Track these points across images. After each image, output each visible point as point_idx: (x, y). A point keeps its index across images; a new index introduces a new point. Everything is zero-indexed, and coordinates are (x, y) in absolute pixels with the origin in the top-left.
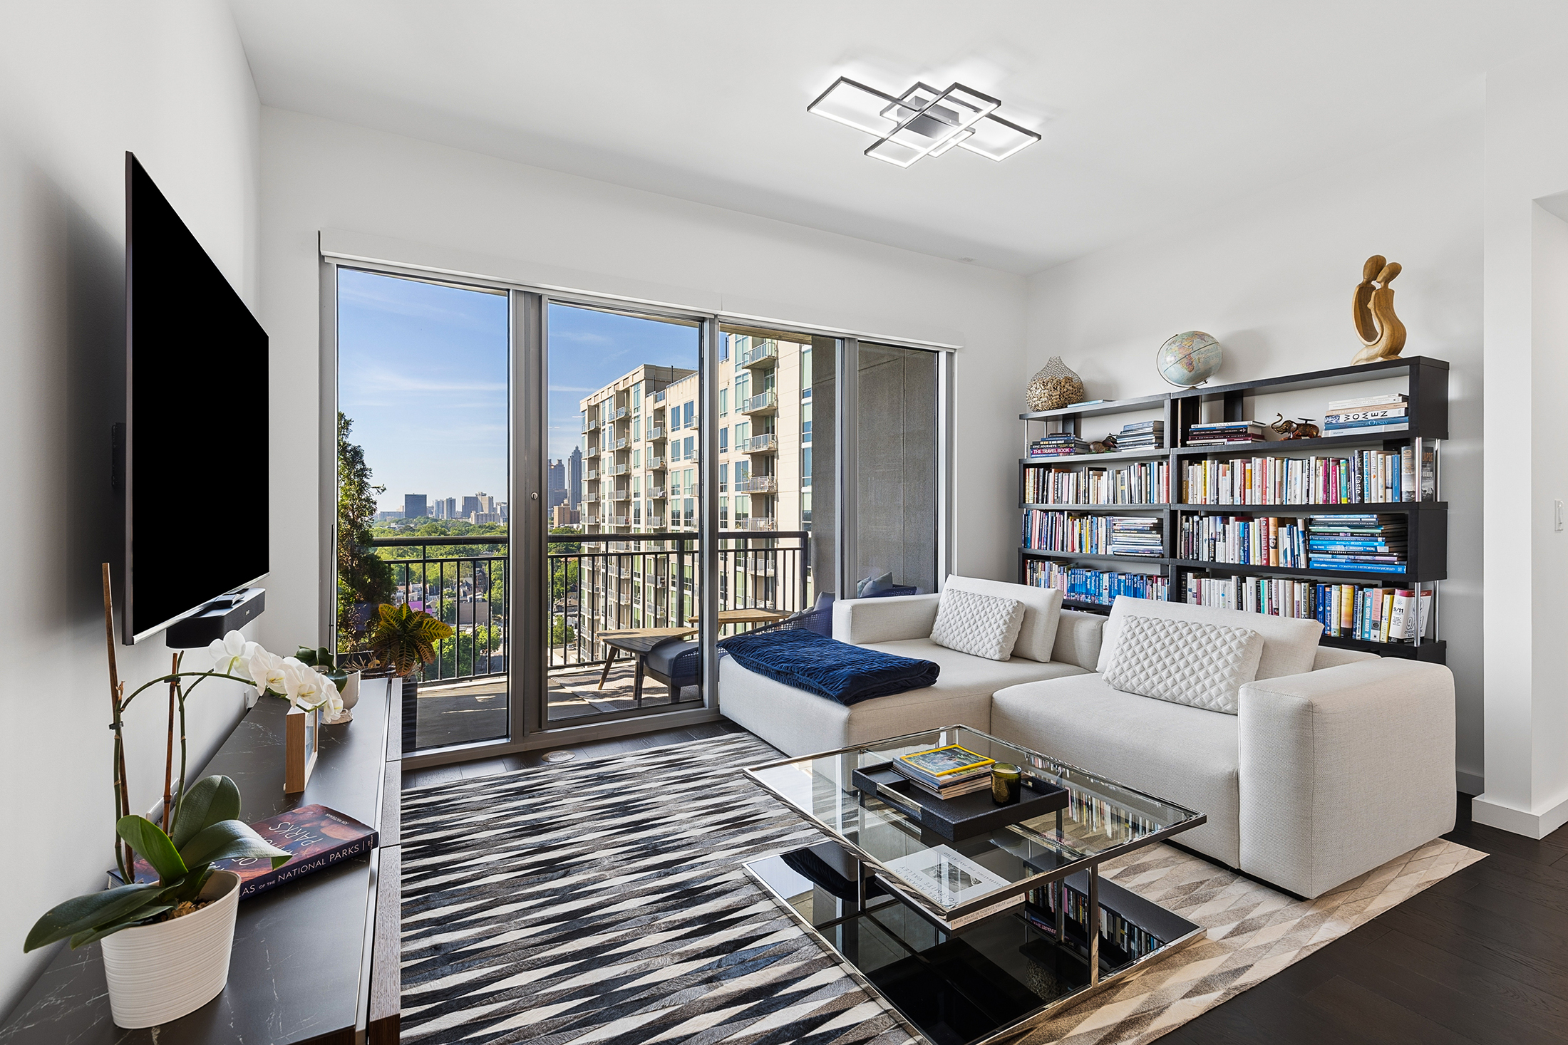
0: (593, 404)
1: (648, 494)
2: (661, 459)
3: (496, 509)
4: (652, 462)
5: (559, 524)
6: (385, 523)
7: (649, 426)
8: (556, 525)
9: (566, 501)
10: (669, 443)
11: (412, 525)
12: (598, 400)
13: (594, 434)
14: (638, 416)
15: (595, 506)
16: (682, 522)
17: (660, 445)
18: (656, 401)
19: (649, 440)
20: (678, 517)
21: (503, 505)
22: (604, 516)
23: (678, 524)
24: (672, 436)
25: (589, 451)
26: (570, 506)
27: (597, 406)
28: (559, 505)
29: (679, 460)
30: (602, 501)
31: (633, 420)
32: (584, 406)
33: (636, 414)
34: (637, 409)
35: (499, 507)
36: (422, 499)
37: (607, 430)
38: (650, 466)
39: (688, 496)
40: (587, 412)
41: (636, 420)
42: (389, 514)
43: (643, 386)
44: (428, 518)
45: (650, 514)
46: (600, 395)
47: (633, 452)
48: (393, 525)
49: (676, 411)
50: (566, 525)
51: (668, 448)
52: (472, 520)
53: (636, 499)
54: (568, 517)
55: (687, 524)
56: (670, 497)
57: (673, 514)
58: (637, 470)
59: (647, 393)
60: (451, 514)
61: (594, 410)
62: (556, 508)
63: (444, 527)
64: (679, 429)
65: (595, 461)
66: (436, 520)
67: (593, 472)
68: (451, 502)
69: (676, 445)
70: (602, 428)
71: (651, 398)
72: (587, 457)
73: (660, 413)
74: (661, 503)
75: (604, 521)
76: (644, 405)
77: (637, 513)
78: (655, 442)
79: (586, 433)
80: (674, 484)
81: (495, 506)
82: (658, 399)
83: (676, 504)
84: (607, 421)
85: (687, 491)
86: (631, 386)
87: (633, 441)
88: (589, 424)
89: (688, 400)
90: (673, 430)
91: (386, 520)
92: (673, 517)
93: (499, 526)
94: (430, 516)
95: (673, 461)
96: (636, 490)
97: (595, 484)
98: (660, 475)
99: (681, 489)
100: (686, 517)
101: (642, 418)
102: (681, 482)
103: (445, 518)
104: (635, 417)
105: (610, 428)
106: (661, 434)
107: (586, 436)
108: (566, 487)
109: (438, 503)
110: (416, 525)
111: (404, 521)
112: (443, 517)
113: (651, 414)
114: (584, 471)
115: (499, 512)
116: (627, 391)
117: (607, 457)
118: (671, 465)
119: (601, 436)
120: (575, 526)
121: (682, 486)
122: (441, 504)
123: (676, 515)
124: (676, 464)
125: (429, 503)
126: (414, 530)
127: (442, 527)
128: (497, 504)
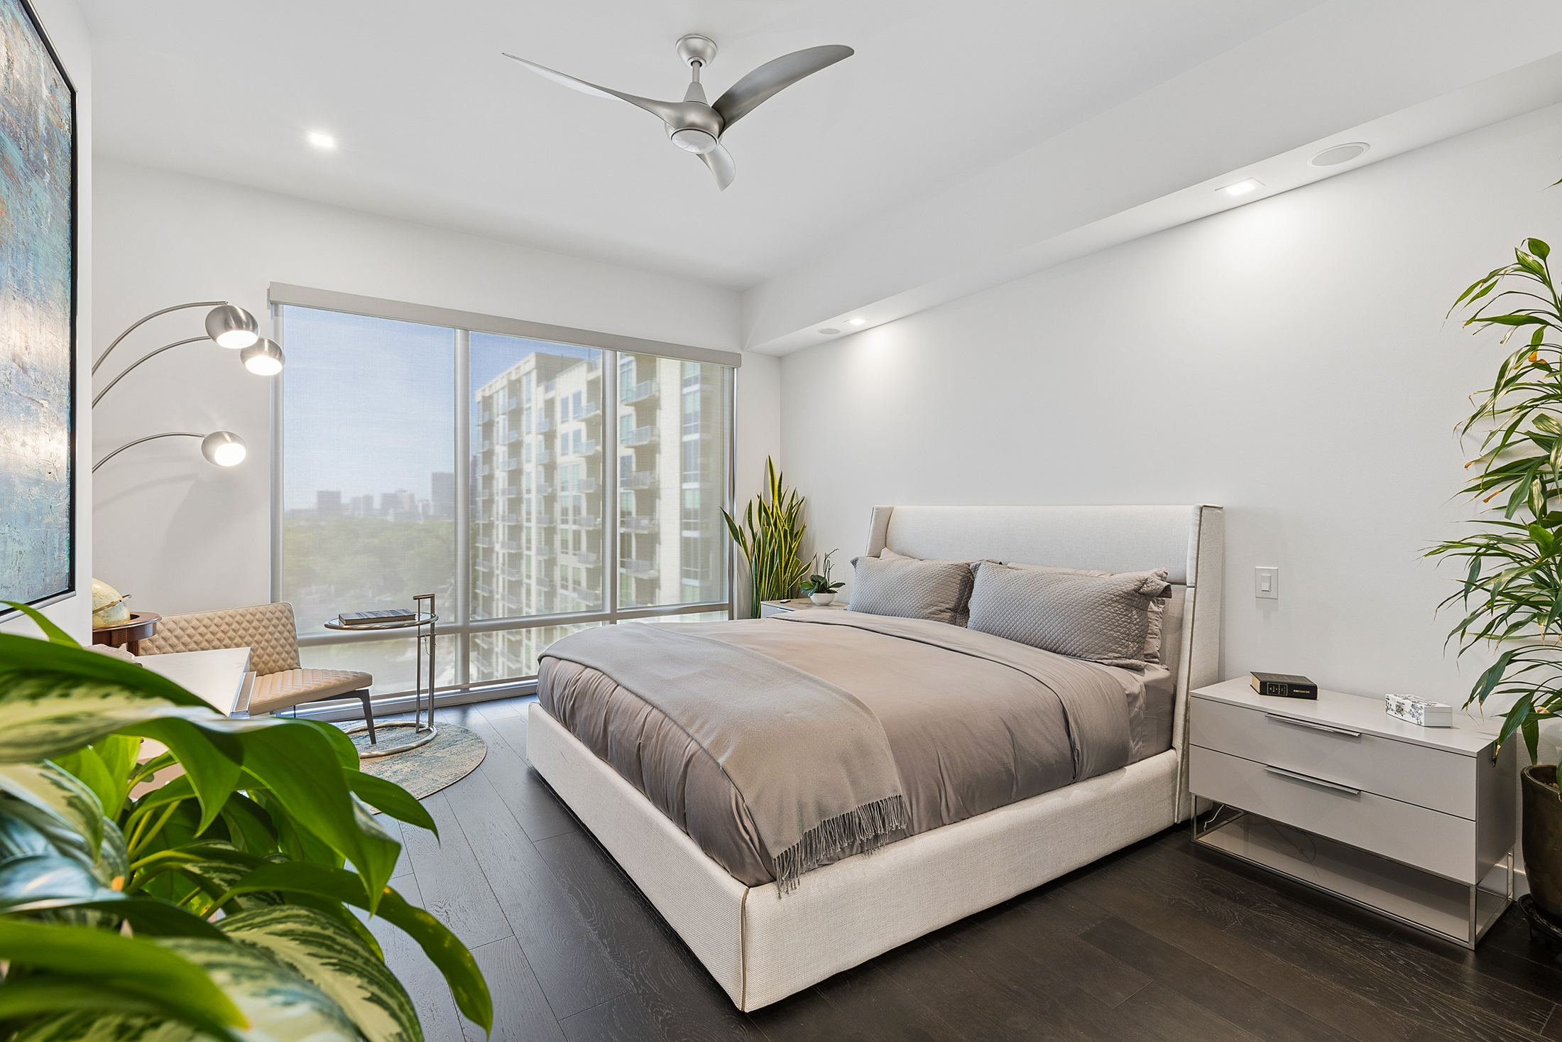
18: (547, 390)
20: (567, 515)
37: (501, 422)
43: (534, 376)
52: (390, 518)
55: (575, 522)
59: (539, 381)
67: (487, 467)
68: (368, 499)
76: (535, 396)
86: (523, 375)
100: (575, 515)
105: (504, 420)
113: (541, 405)
116: (519, 381)
117: (501, 451)
123: (565, 512)
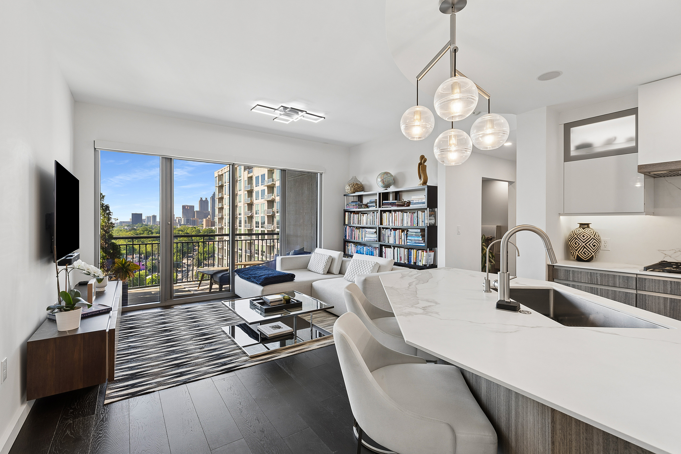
0: (220, 174)
1: (245, 214)
2: (251, 199)
3: (176, 220)
4: (247, 200)
5: (206, 227)
6: (122, 227)
7: (245, 184)
8: (204, 227)
9: (209, 217)
10: (254, 192)
11: (135, 228)
12: (223, 172)
13: (221, 187)
14: (241, 180)
15: (221, 219)
16: (260, 227)
17: (250, 193)
19: (245, 190)
21: (179, 218)
22: (225, 224)
23: (258, 227)
24: (255, 189)
25: (218, 195)
26: (211, 219)
27: (222, 175)
28: (206, 218)
29: (259, 199)
30: (224, 217)
31: (238, 181)
32: (216, 175)
33: (240, 179)
34: (240, 177)
35: (177, 219)
36: (141, 215)
38: (246, 202)
39: (262, 215)
40: (217, 177)
41: (240, 181)
42: (124, 222)
44: (143, 224)
45: (246, 223)
46: (223, 170)
47: (238, 195)
48: (126, 227)
49: (257, 178)
50: (209, 227)
51: (254, 194)
53: (240, 216)
54: (210, 224)
56: (255, 215)
57: (256, 222)
58: (240, 203)
60: (154, 222)
61: (221, 177)
62: (204, 220)
63: (151, 228)
64: (258, 186)
65: (221, 199)
66: (147, 225)
69: (257, 193)
70: (225, 185)
71: (246, 172)
72: (218, 197)
73: (250, 178)
74: (251, 218)
75: (225, 226)
77: (240, 223)
78: (248, 191)
79: (217, 187)
80: (257, 210)
81: (175, 219)
82: (250, 172)
83: (257, 218)
84: (227, 182)
85: (262, 213)
87: (238, 191)
88: (218, 183)
89: (263, 173)
90: (256, 186)
91: (122, 225)
92: (256, 224)
93: (177, 228)
94: (144, 223)
95: (256, 199)
96: (240, 212)
97: (221, 209)
98: (250, 206)
99: (260, 212)
101: (242, 181)
102: (259, 209)
103: (152, 224)
104: (239, 180)
106: (251, 188)
107: (217, 188)
108: (209, 210)
109: (148, 217)
110: (137, 227)
111: (131, 226)
112: (150, 224)
114: (216, 203)
115: (177, 221)
118: (255, 202)
119: (224, 188)
120: (213, 228)
121: (260, 210)
122: (149, 218)
124: (257, 201)
125: (144, 218)
126: (136, 230)
127: (150, 228)
128: (177, 218)
